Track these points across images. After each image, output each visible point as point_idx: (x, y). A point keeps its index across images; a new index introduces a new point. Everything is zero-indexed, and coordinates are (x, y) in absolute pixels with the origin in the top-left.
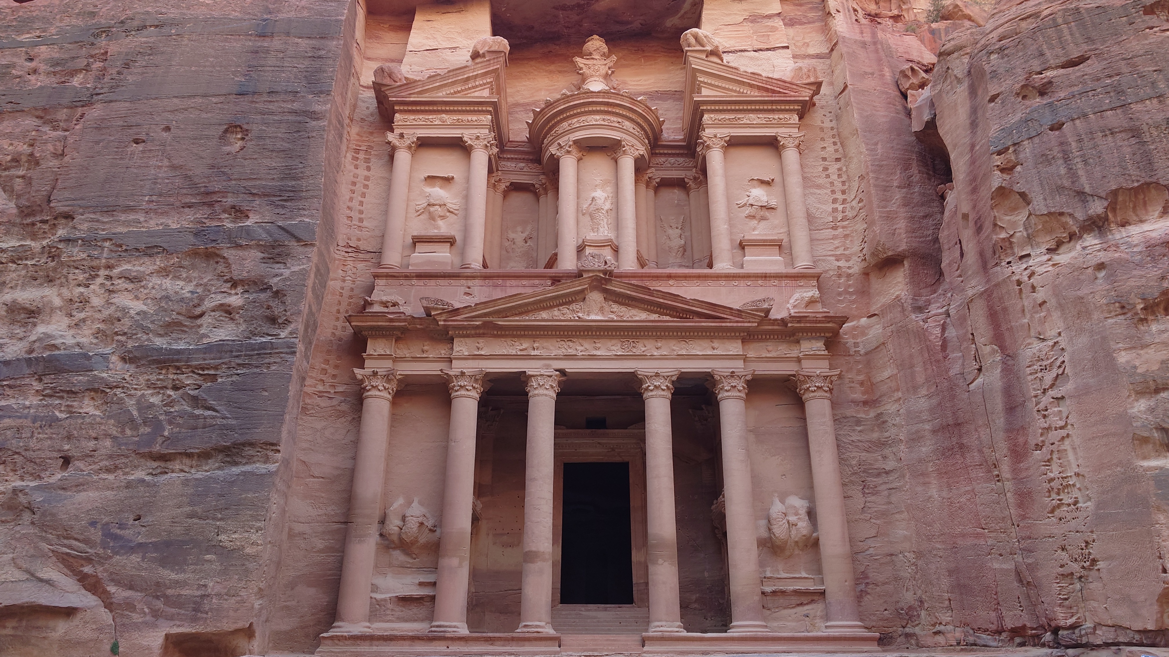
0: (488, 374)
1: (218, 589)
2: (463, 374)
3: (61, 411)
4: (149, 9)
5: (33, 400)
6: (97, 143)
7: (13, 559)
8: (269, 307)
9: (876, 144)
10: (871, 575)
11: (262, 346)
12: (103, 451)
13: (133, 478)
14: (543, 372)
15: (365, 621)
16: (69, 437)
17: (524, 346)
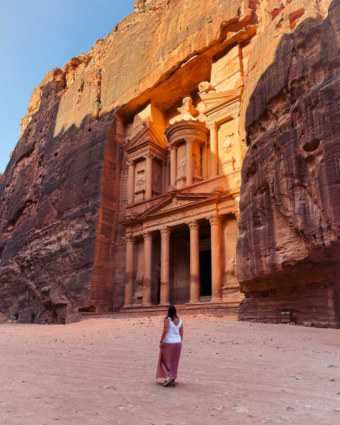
0: (151, 232)
1: (85, 298)
2: (145, 233)
3: (64, 261)
5: (61, 259)
7: (58, 294)
8: (93, 227)
13: (73, 274)
14: (162, 228)
15: (130, 304)
16: (65, 267)
17: (159, 221)
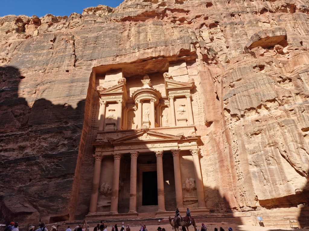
0: (122, 154)
1: (61, 206)
2: (116, 154)
3: (29, 169)
4: (48, 78)
5: (24, 167)
6: (37, 110)
7: (20, 202)
8: (73, 143)
9: (207, 95)
10: (209, 196)
11: (71, 152)
12: (38, 178)
13: (44, 183)
14: (134, 152)
15: (95, 212)
16: (31, 175)
17: (130, 147)
